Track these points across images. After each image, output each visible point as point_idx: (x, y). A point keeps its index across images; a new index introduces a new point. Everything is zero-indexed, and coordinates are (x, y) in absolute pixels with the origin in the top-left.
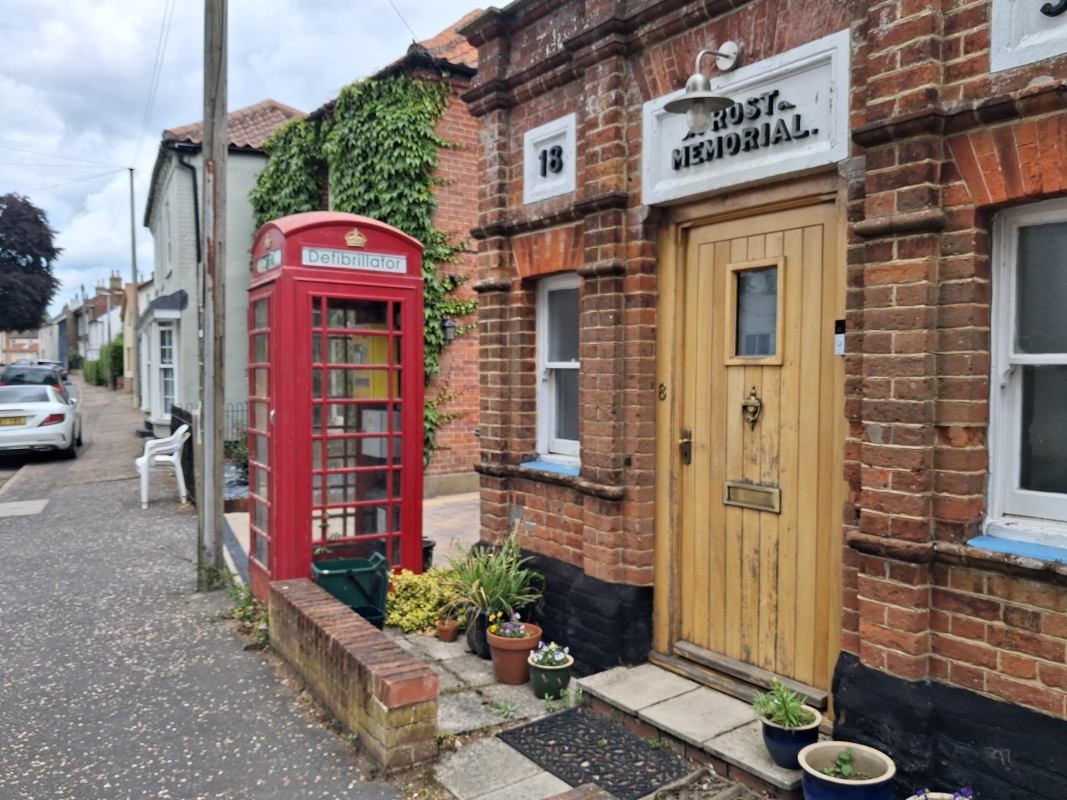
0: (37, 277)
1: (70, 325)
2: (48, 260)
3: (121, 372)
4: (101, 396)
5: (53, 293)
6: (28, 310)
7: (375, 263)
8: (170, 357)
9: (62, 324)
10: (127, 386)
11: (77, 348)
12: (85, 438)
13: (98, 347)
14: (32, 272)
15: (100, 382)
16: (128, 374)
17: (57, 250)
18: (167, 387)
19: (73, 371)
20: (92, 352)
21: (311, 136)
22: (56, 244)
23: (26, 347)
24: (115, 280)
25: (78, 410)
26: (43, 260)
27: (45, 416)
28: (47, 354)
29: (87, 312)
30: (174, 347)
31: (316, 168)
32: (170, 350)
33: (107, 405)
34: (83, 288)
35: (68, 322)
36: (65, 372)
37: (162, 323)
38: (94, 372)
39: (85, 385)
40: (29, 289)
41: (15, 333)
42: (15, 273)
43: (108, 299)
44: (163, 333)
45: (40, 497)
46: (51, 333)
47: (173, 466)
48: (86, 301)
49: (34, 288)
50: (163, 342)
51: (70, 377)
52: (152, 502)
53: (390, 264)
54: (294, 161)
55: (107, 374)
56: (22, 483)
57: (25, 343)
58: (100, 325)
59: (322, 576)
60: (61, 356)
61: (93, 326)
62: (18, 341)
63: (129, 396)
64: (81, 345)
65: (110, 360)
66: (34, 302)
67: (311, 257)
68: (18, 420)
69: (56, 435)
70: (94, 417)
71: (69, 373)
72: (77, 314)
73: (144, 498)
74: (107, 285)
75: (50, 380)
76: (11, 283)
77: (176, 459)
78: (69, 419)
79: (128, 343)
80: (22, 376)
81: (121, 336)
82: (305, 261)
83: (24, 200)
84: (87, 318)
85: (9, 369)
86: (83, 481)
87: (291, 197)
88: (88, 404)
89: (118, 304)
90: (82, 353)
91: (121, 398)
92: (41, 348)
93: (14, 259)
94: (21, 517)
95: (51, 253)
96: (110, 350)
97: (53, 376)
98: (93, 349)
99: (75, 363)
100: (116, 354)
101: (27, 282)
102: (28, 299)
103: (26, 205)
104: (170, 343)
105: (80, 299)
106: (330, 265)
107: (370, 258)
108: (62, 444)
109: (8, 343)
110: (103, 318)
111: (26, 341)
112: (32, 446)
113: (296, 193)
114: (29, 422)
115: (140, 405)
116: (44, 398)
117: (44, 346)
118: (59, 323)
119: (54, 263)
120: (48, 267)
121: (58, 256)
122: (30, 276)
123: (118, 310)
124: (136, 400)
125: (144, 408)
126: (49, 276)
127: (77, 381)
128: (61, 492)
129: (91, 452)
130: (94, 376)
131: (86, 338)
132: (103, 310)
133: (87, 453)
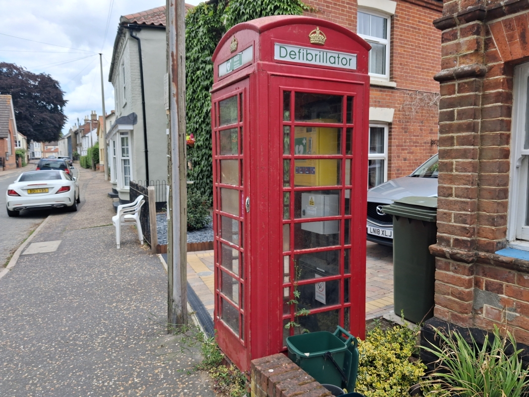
0: (56, 115)
1: (73, 139)
2: (61, 107)
3: (98, 162)
4: (89, 174)
5: (65, 123)
6: (53, 132)
7: (332, 60)
8: (128, 153)
9: (69, 138)
10: (101, 169)
11: (77, 150)
12: (81, 199)
13: (86, 149)
14: (54, 113)
15: (88, 167)
16: (101, 162)
17: (66, 101)
18: (126, 170)
19: (75, 161)
20: (84, 151)
21: (211, 13)
22: (65, 98)
23: (53, 150)
24: (94, 115)
25: (77, 183)
26: (59, 106)
27: (59, 187)
28: (62, 153)
29: (81, 132)
30: (130, 147)
31: (214, 33)
32: (127, 149)
33: (92, 179)
34: (78, 120)
35: (72, 137)
36: (71, 162)
37: (122, 134)
38: (85, 162)
39: (81, 168)
40: (53, 121)
41: (47, 143)
42: (45, 113)
43: (91, 124)
44: (123, 139)
45: (56, 239)
46: (64, 143)
47: (135, 221)
48: (80, 126)
49: (55, 120)
50: (123, 145)
51: (73, 164)
52: (122, 244)
53: (344, 61)
54: (201, 29)
55: (91, 163)
56: (46, 228)
57: (52, 148)
58: (87, 138)
59: (303, 358)
60: (69, 154)
61: (84, 138)
62: (49, 147)
63: (103, 174)
64: (78, 148)
65: (92, 156)
66: (55, 127)
67: (282, 53)
68: (44, 190)
69: (65, 198)
70: (86, 186)
71: (73, 162)
72: (76, 133)
73: (118, 242)
74: (90, 118)
75: (63, 167)
76: (44, 118)
77: (136, 217)
78: (72, 189)
79: (101, 146)
80: (48, 164)
81: (98, 143)
82: (277, 57)
83: (48, 76)
84: (81, 135)
85: (42, 161)
86: (81, 227)
87: (199, 52)
88: (82, 178)
89: (95, 128)
90: (79, 152)
91: (98, 175)
92: (59, 150)
93: (45, 106)
94: (44, 254)
95: (63, 103)
96: (92, 151)
97: (65, 164)
98: (84, 150)
99: (76, 157)
100: (95, 153)
101: (51, 117)
102: (52, 126)
103: (49, 79)
104: (127, 145)
105: (77, 125)
106: (296, 60)
107: (329, 55)
108: (69, 203)
109: (44, 148)
110: (89, 135)
111: (53, 147)
112: (53, 205)
113: (203, 49)
114: (51, 191)
115: (109, 180)
116: (59, 177)
117: (61, 149)
118: (68, 138)
119: (64, 108)
120: (61, 110)
121: (66, 104)
122: (52, 114)
123: (96, 130)
124: (106, 176)
125: (112, 181)
126: (62, 114)
127: (77, 167)
128: (68, 235)
129: (85, 207)
130: (85, 164)
131: (81, 145)
132: (88, 131)
133: (83, 208)
